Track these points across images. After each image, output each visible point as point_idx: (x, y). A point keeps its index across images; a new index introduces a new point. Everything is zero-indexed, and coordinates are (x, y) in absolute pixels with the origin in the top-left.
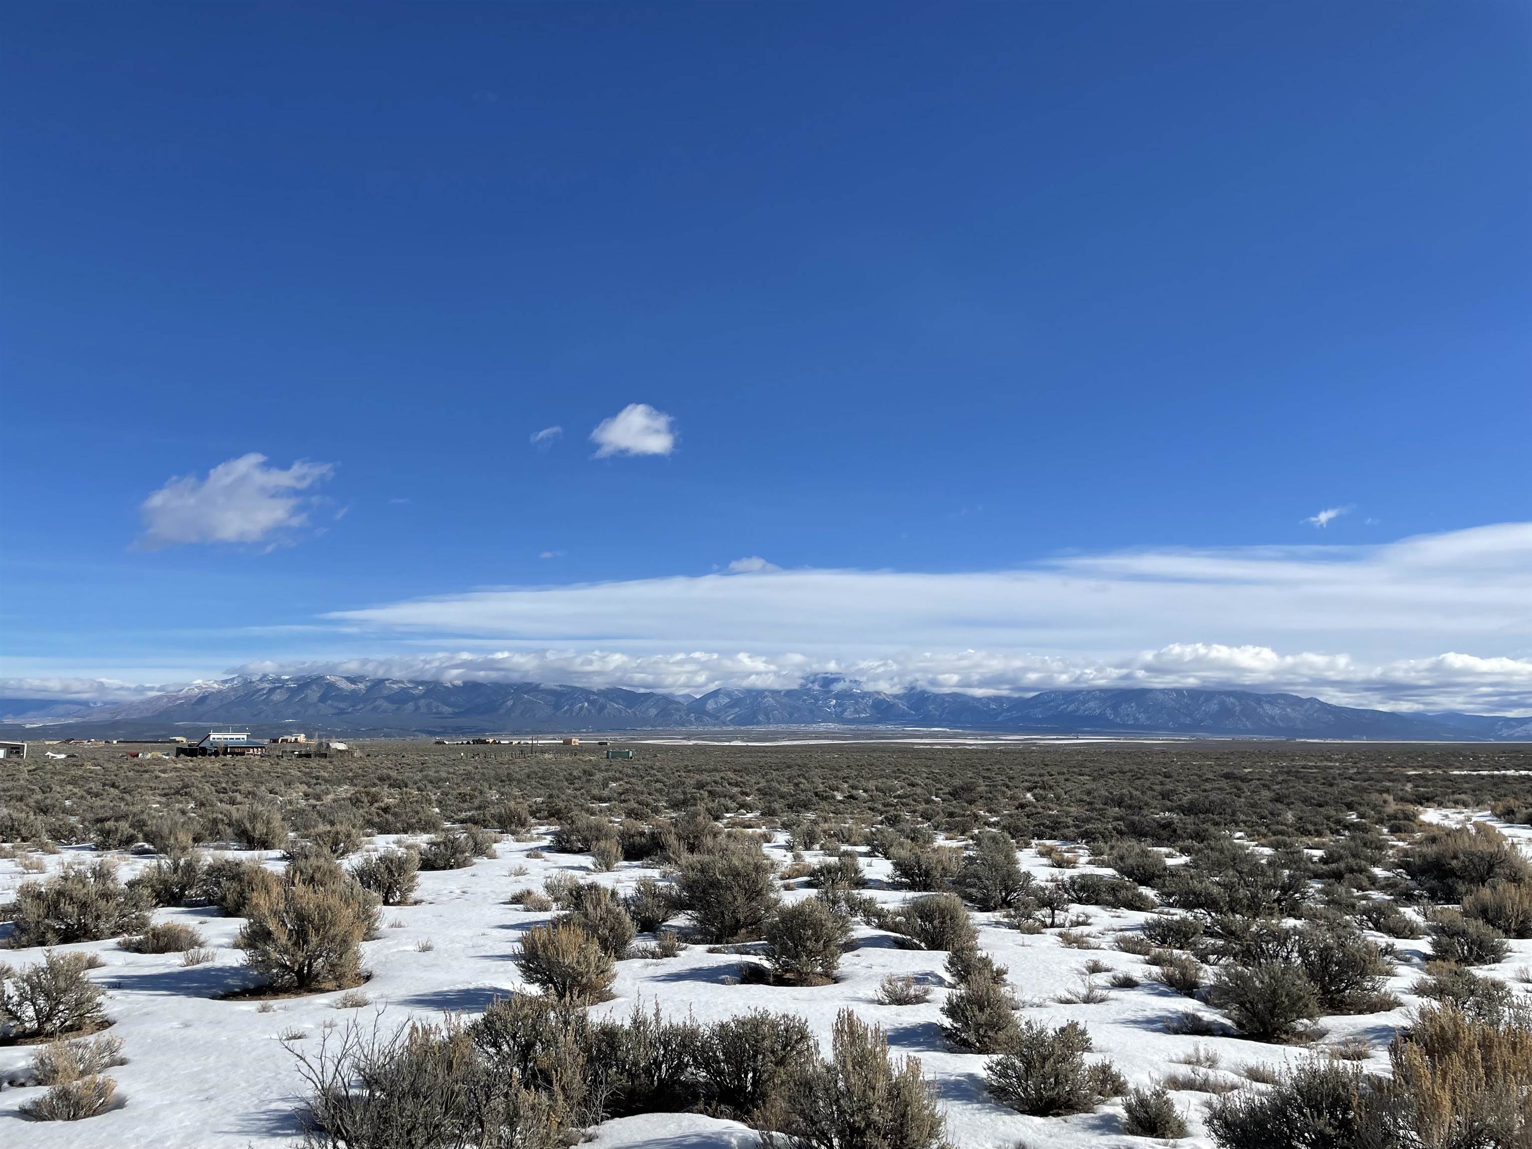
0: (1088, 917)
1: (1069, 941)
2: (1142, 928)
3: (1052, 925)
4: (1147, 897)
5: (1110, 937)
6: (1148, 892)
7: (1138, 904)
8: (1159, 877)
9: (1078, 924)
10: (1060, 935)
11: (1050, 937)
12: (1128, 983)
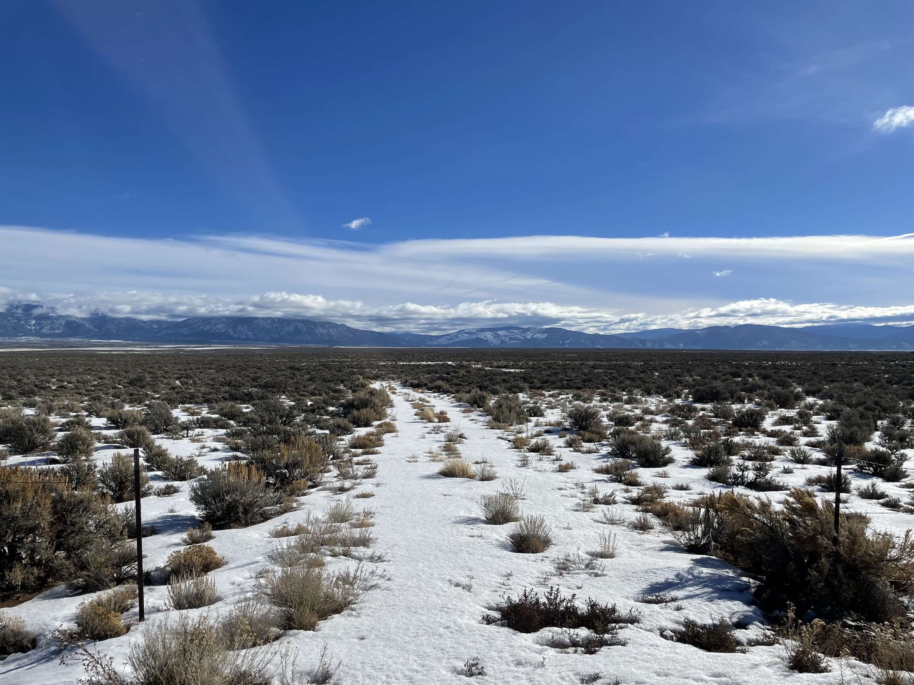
0: (203, 432)
1: (193, 441)
2: (225, 434)
3: (187, 437)
5: (211, 438)
6: (232, 422)
7: (226, 426)
8: (238, 416)
9: (199, 435)
10: (190, 439)
11: (186, 440)
12: (216, 450)
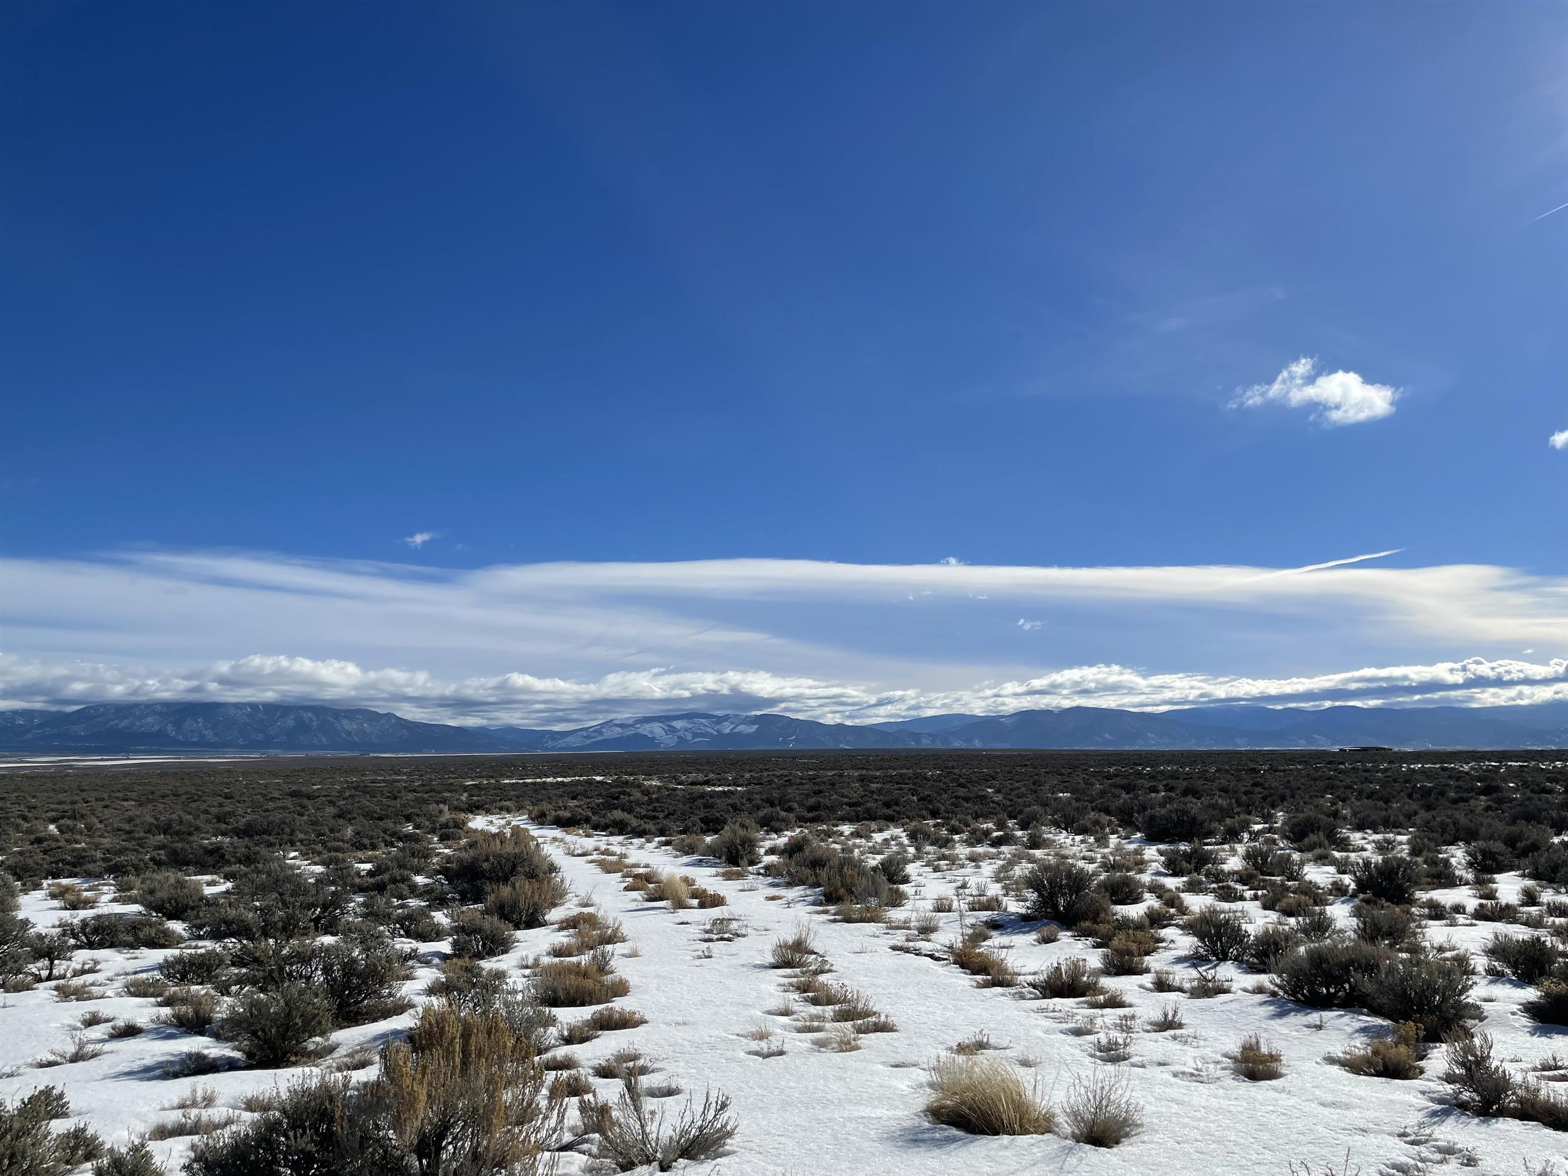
0: (96, 962)
1: (65, 993)
2: (160, 968)
3: (49, 978)
4: (173, 932)
5: (119, 984)
6: (177, 927)
7: (162, 941)
8: (193, 908)
9: (83, 972)
10: (57, 988)
11: (44, 992)
12: (130, 1031)
